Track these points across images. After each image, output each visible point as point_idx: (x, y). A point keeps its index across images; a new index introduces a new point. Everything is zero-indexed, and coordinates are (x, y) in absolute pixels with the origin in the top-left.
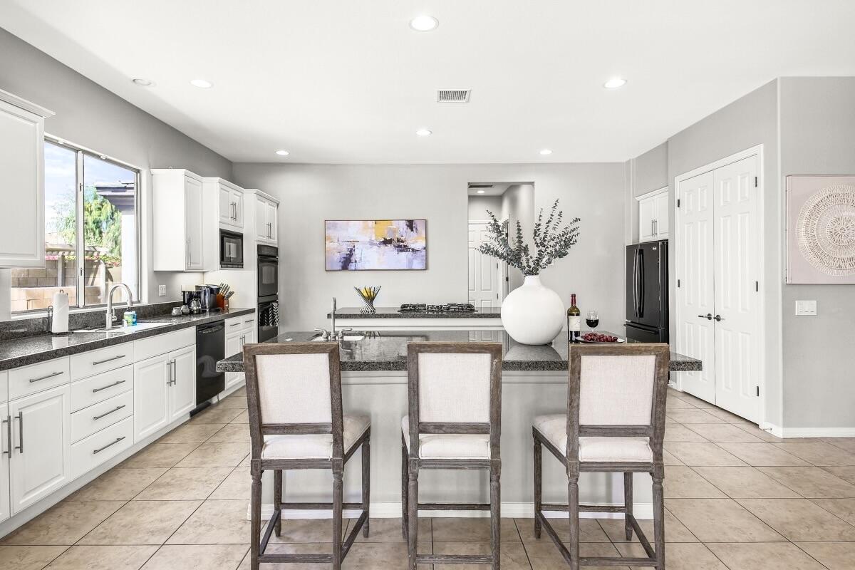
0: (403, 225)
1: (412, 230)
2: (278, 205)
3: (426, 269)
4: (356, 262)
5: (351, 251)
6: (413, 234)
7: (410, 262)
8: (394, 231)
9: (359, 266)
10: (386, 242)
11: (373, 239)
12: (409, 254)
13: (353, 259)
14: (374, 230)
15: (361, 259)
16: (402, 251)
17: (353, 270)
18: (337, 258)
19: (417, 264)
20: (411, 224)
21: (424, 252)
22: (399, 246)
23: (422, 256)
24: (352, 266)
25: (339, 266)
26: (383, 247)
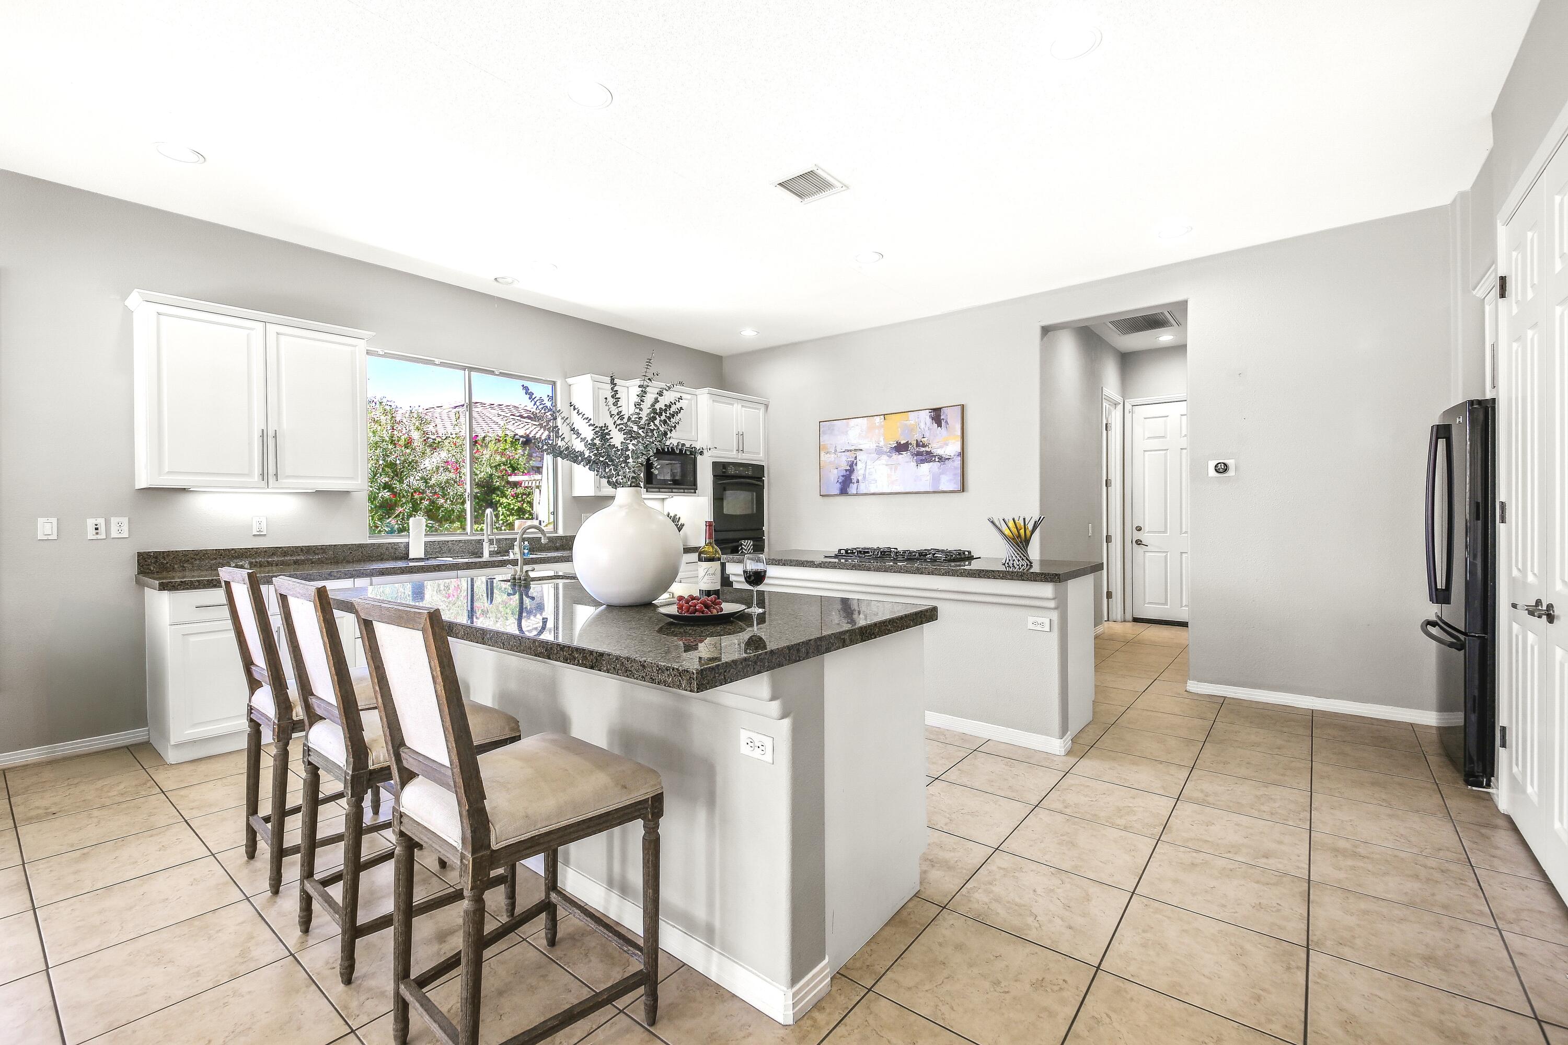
0: (926, 417)
1: (940, 425)
2: (767, 406)
3: (963, 489)
4: (858, 481)
5: (851, 466)
6: (942, 432)
7: (936, 479)
8: (911, 430)
9: (863, 488)
10: (901, 448)
11: (882, 444)
12: (934, 466)
13: (854, 477)
14: (882, 430)
15: (864, 477)
16: (923, 461)
17: (854, 495)
18: (834, 476)
19: (949, 482)
20: (937, 415)
21: (958, 462)
22: (919, 454)
23: (955, 468)
24: (853, 489)
25: (836, 489)
26: (895, 456)
